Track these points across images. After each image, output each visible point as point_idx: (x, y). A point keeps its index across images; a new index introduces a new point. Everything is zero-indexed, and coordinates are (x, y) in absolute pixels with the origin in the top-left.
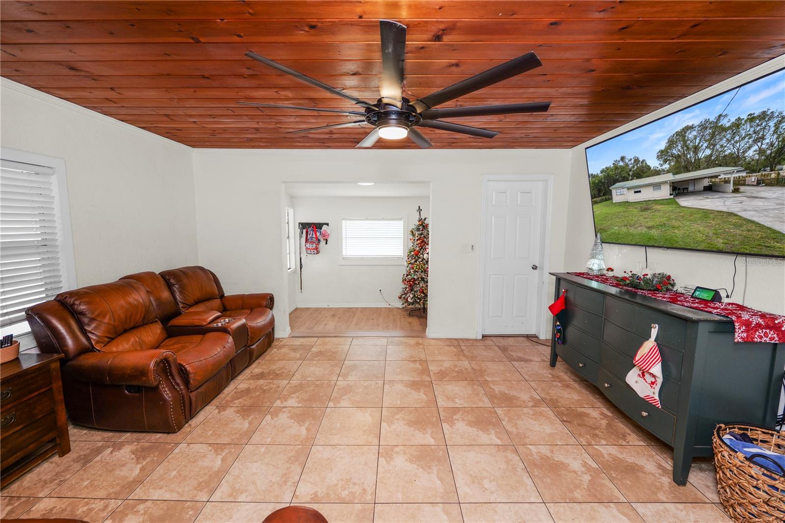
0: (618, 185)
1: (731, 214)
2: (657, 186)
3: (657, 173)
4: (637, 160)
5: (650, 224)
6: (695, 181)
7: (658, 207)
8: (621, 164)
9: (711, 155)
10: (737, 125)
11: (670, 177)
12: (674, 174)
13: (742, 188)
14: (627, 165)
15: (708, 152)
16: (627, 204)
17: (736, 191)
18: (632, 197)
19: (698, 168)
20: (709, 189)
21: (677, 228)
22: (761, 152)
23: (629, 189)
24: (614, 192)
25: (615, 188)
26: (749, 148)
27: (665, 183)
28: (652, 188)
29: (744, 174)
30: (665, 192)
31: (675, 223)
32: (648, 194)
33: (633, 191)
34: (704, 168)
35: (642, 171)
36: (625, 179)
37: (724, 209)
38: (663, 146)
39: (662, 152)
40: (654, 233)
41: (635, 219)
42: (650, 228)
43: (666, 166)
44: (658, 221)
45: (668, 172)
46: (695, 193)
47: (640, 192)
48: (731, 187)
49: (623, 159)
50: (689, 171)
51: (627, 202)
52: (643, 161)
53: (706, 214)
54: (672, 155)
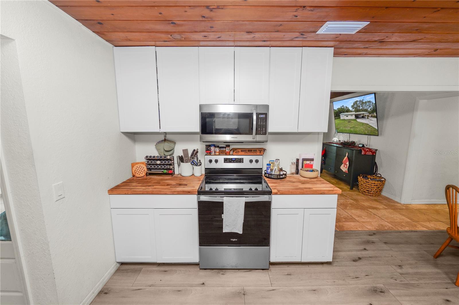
0: (342, 114)
1: (368, 124)
2: (352, 115)
3: (351, 111)
4: (346, 107)
5: (351, 127)
6: (360, 114)
7: (352, 121)
8: (343, 107)
9: (362, 109)
10: (366, 102)
11: (354, 113)
12: (355, 112)
13: (369, 118)
14: (344, 108)
15: (362, 108)
16: (344, 120)
17: (368, 118)
18: (346, 118)
19: (360, 111)
20: (363, 117)
21: (357, 128)
22: (371, 109)
23: (345, 115)
24: (341, 116)
25: (342, 115)
26: (369, 108)
27: (353, 114)
28: (350, 116)
29: (368, 114)
30: (353, 117)
31: (357, 127)
32: (350, 117)
33: (346, 116)
34: (362, 112)
35: (348, 111)
36: (344, 112)
37: (366, 123)
38: (352, 104)
39: (352, 106)
40: (352, 129)
41: (347, 125)
42: (350, 128)
43: (353, 110)
44: (353, 126)
45: (354, 111)
46: (360, 118)
47: (347, 116)
48: (367, 117)
49: (343, 106)
50: (358, 112)
51: (345, 119)
52: (348, 108)
53: (363, 124)
54: (354, 107)
